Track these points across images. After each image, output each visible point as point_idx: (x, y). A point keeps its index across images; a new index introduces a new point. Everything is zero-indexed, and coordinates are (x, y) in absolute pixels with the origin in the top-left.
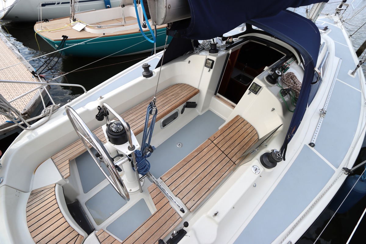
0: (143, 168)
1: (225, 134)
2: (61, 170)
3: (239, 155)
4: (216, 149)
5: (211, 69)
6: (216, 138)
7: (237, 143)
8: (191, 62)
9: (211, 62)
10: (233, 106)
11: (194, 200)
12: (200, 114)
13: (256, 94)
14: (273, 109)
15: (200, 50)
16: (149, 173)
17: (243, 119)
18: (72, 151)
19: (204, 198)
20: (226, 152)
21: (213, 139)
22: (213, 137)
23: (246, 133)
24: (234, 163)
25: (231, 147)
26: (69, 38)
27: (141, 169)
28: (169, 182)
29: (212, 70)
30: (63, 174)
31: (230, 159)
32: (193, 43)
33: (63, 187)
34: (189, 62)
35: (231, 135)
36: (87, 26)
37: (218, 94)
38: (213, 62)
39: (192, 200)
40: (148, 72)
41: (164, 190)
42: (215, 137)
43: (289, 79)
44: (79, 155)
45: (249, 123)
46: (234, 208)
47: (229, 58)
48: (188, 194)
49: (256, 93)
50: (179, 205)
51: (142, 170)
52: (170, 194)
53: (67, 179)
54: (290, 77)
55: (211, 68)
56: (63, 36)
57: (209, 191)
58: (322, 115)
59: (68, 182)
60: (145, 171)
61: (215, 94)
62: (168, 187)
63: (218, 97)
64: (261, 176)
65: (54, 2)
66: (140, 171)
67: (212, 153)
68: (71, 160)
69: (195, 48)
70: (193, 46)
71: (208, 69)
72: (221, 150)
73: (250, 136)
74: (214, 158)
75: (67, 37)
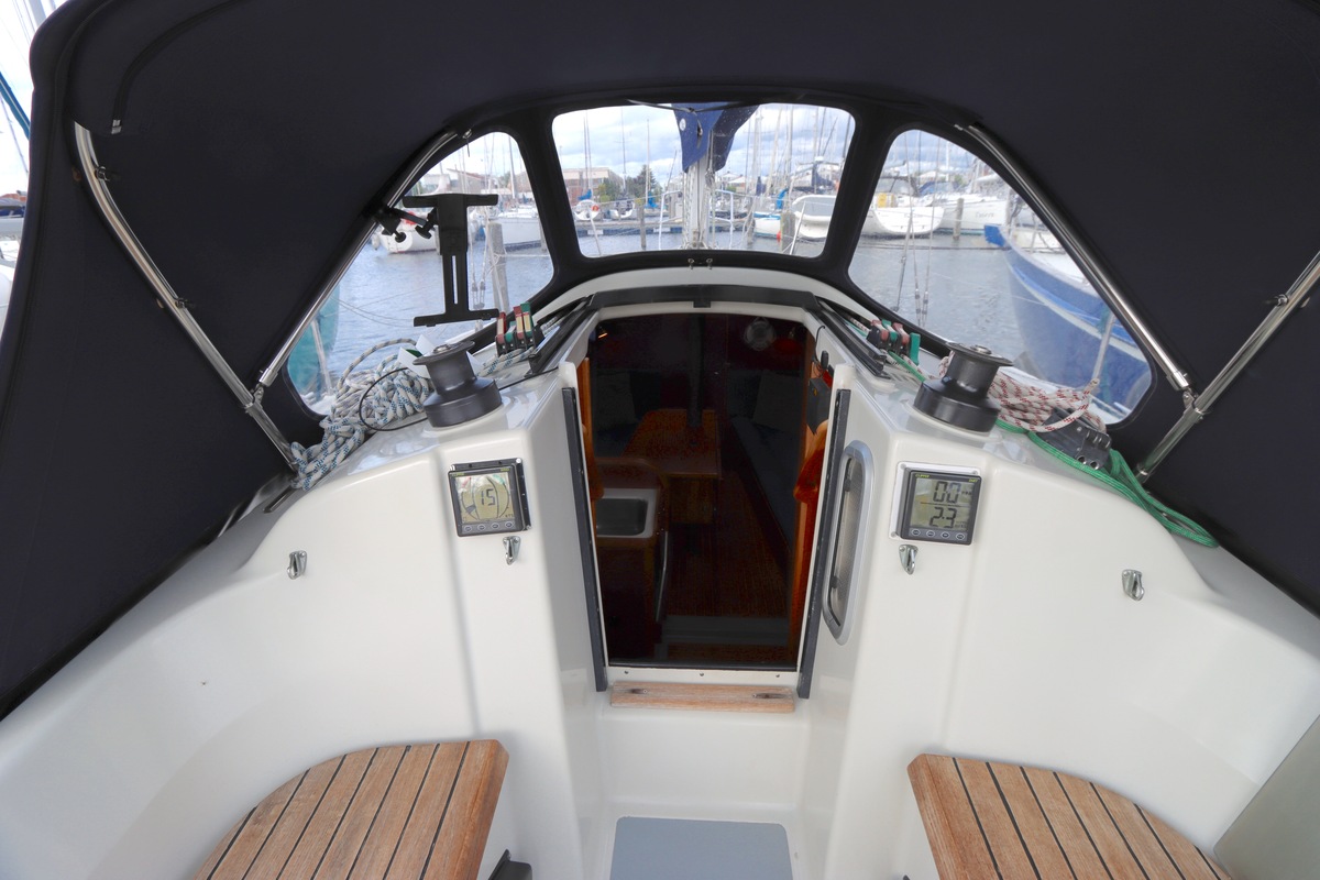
5: (519, 535)
8: (310, 564)
9: (502, 478)
10: (767, 696)
13: (968, 542)
14: (1134, 584)
15: (350, 444)
29: (530, 541)
32: (268, 426)
34: (296, 563)
37: (617, 672)
38: (517, 471)
49: (965, 533)
55: (523, 521)
61: (601, 684)
63: (634, 691)
69: (296, 453)
70: (281, 446)
71: (495, 544)
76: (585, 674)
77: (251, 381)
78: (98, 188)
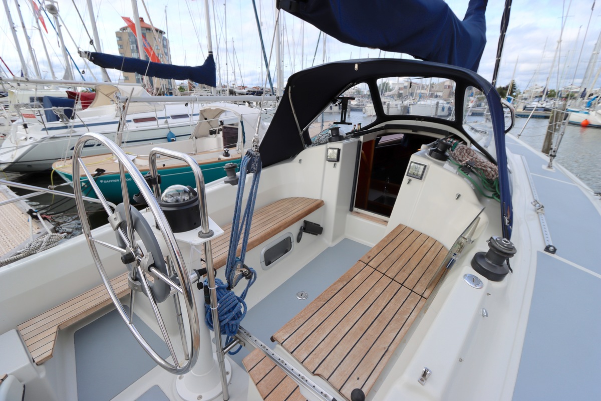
0: (229, 311)
1: (388, 250)
2: (31, 348)
3: (425, 281)
4: (379, 275)
5: (337, 163)
6: (371, 258)
7: (413, 263)
8: (302, 162)
9: (336, 151)
10: (386, 221)
11: (358, 379)
12: (331, 244)
13: (421, 179)
14: (459, 196)
16: (243, 332)
17: (409, 228)
18: (70, 309)
19: (380, 370)
20: (400, 278)
21: (367, 261)
22: (367, 257)
23: (425, 247)
24: (422, 296)
25: (405, 270)
26: (106, 172)
27: (226, 313)
28: (291, 343)
29: (339, 164)
30: (34, 355)
31: (412, 291)
32: (302, 139)
33: (24, 386)
34: (300, 160)
35: (399, 251)
36: (138, 157)
37: (355, 209)
38: (339, 150)
39: (355, 376)
40: (233, 176)
41: (283, 362)
42: (369, 257)
43: (465, 154)
44: (83, 317)
45: (424, 234)
46: (461, 361)
47: (362, 150)
48: (340, 364)
49: (420, 177)
50: (324, 392)
51: (228, 315)
52: (299, 370)
53: (42, 367)
54: (465, 151)
55: (338, 160)
56: (96, 171)
57: (386, 354)
58: (539, 211)
59: (43, 375)
60: (233, 319)
61: (351, 210)
62: (292, 353)
63: (357, 213)
64: (488, 294)
65: (93, 144)
66: (222, 318)
67: (371, 282)
68: (62, 328)
71: (333, 164)
72: (389, 276)
73: (434, 252)
74: (378, 291)
75: (105, 171)
76: (348, 207)
77: (302, 130)
78: (289, 94)
